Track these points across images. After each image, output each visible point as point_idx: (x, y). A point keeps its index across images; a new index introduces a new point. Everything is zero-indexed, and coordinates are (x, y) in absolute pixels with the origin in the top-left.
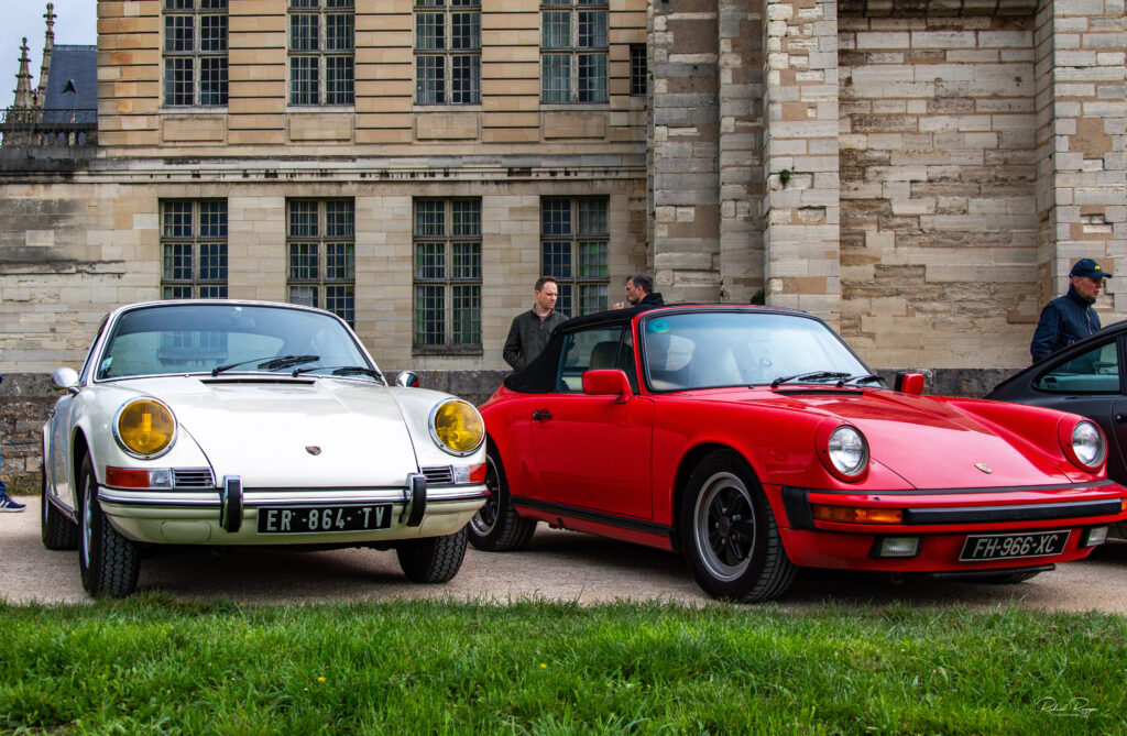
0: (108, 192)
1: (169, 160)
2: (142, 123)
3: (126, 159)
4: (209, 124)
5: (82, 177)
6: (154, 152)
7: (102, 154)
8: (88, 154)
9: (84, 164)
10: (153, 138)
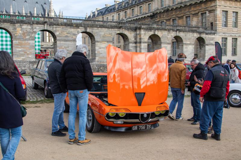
0: (218, 36)
1: (223, 33)
2: (220, 29)
3: (219, 33)
4: (226, 29)
5: (215, 35)
6: (221, 32)
7: (217, 32)
8: (216, 32)
9: (216, 33)
10: (221, 30)
